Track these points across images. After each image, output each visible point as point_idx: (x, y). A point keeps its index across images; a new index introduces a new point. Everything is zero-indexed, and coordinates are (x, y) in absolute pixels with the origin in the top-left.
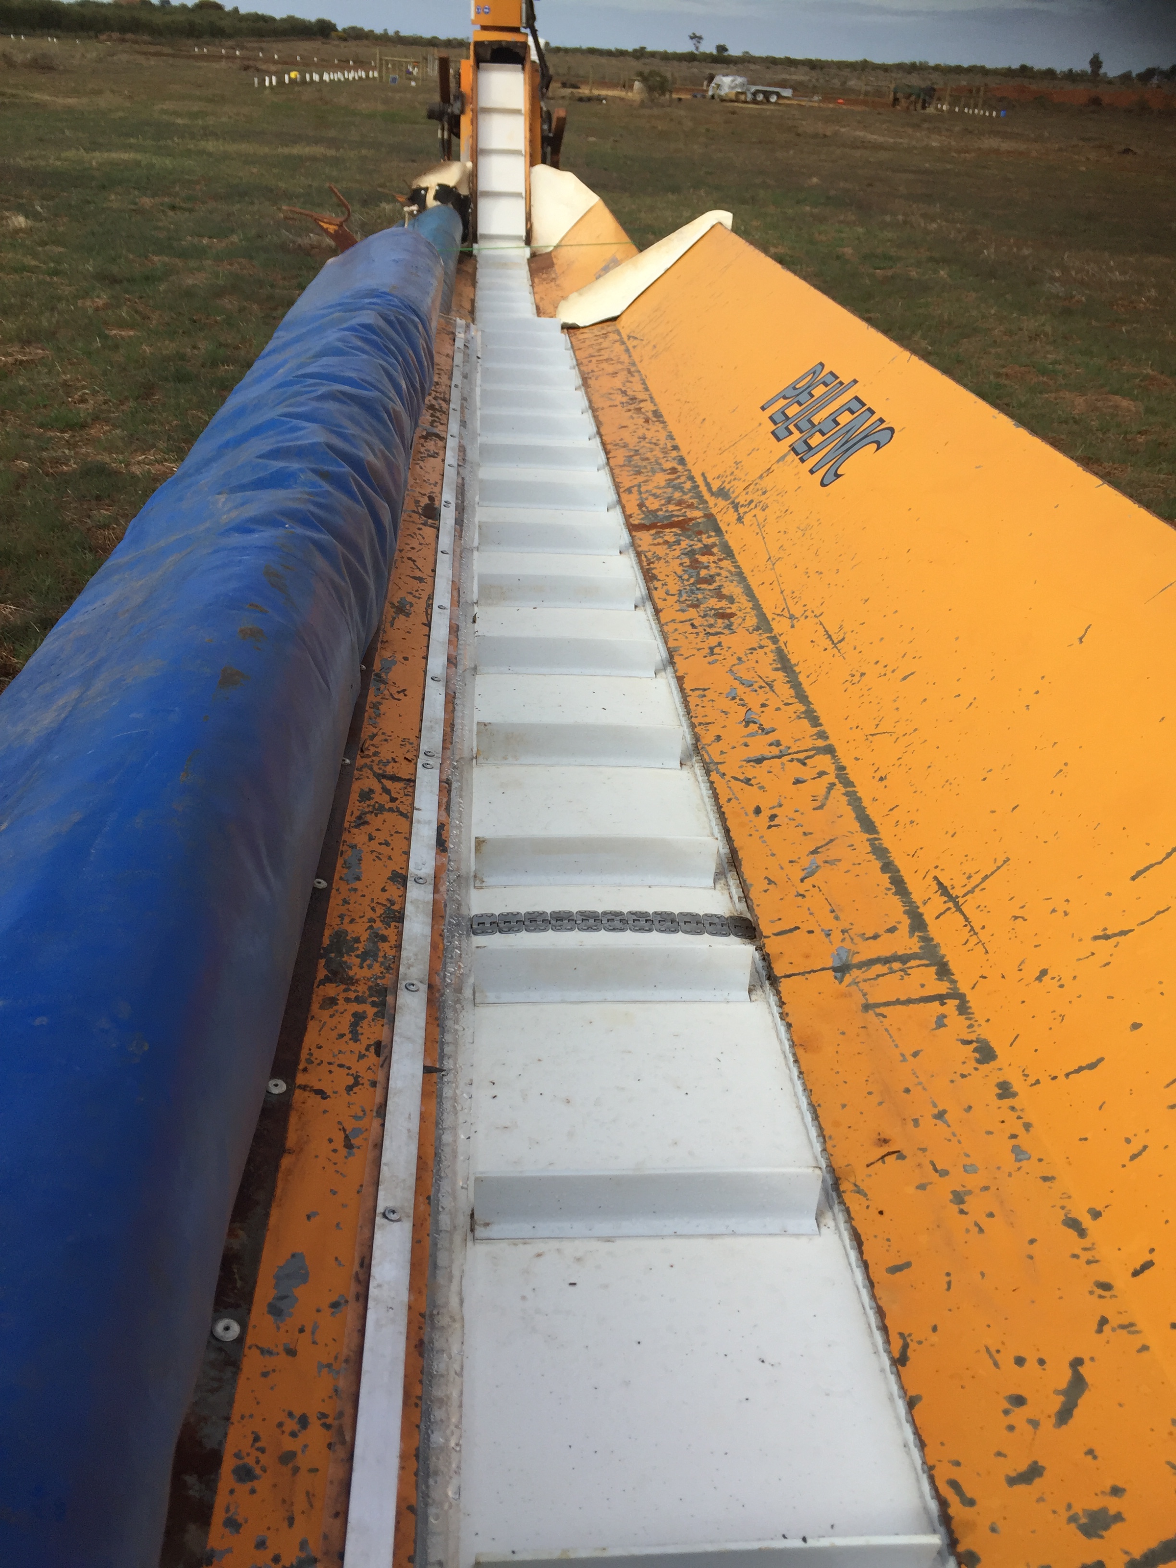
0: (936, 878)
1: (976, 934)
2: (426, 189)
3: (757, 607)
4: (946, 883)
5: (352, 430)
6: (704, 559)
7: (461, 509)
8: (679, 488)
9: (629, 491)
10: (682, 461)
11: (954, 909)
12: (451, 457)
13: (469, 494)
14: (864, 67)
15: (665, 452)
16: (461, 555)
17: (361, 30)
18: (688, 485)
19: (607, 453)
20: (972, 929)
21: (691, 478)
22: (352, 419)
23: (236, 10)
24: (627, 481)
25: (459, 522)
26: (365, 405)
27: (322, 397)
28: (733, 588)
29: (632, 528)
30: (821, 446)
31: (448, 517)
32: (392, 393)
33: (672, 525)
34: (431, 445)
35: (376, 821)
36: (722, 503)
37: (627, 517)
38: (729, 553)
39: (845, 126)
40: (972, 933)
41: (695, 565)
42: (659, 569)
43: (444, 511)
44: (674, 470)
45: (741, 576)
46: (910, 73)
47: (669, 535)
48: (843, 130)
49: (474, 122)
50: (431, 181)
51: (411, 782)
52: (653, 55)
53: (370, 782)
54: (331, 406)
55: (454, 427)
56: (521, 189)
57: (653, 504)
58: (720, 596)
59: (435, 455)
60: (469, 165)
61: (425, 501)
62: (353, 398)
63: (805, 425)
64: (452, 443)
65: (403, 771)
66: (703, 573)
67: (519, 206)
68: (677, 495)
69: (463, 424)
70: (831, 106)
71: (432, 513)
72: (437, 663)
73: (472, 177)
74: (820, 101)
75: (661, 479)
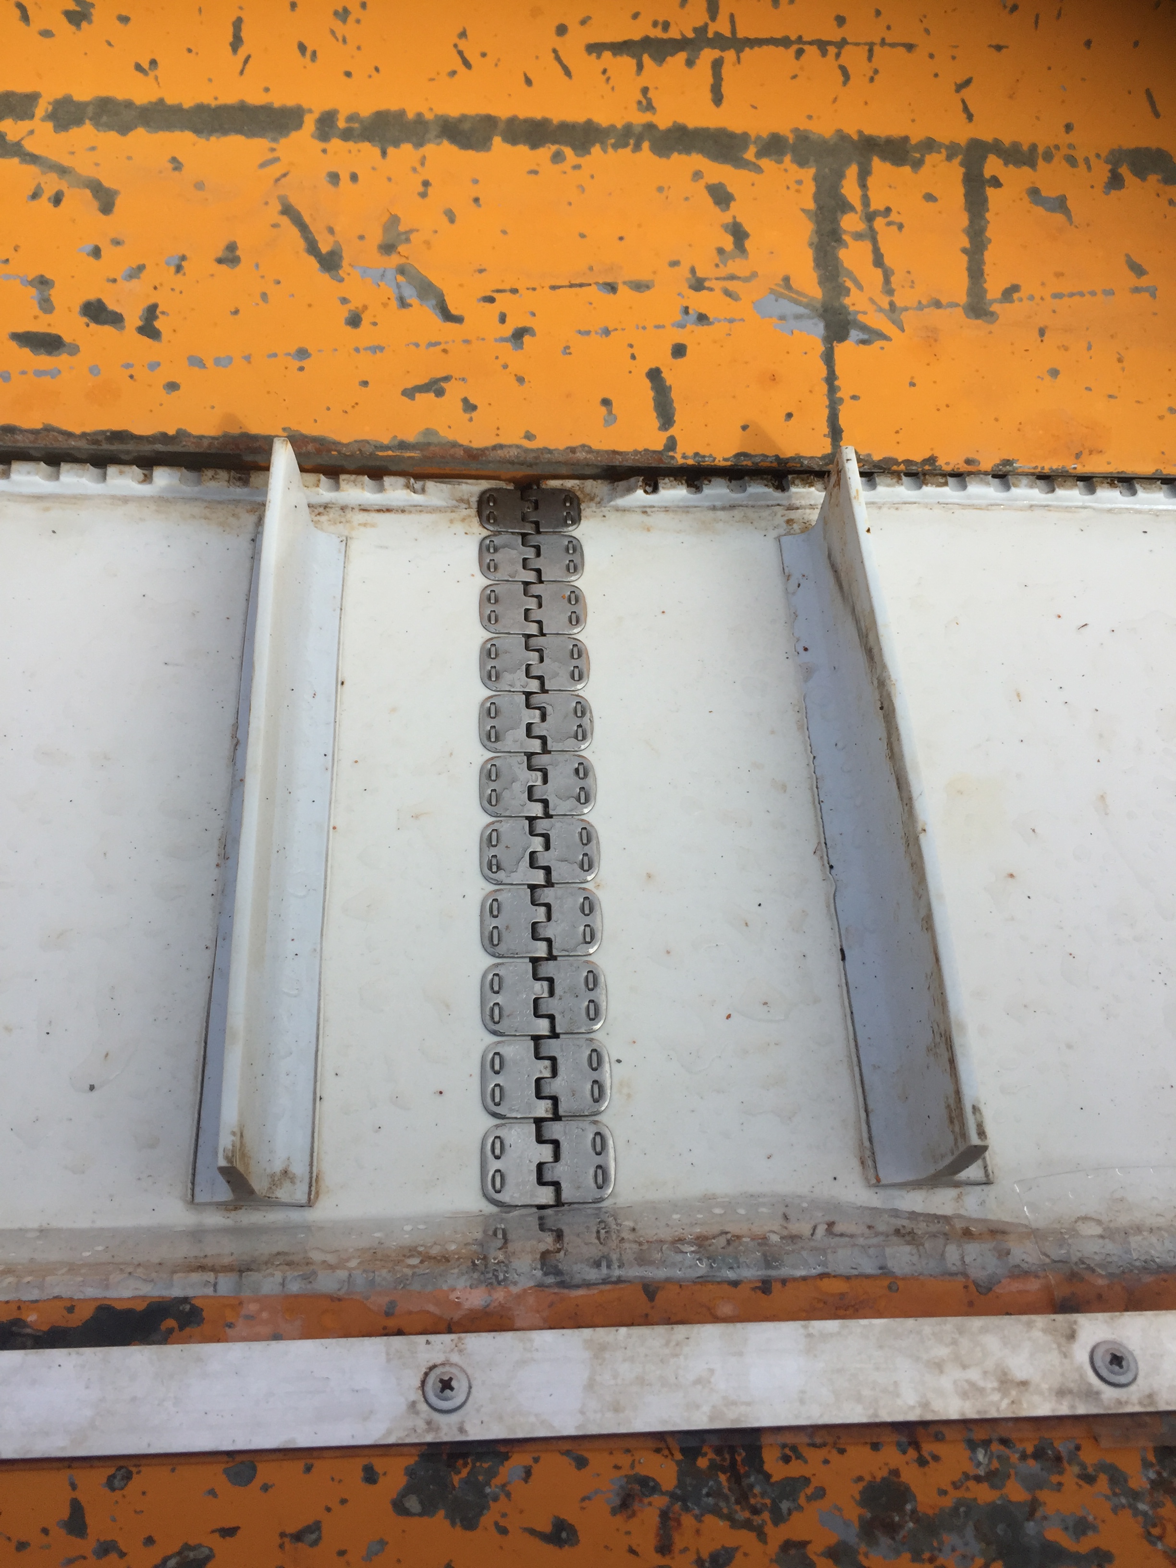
0: (595, 49)
1: (842, 43)
4: (636, 32)
11: (730, 56)
20: (822, 46)
40: (832, 50)
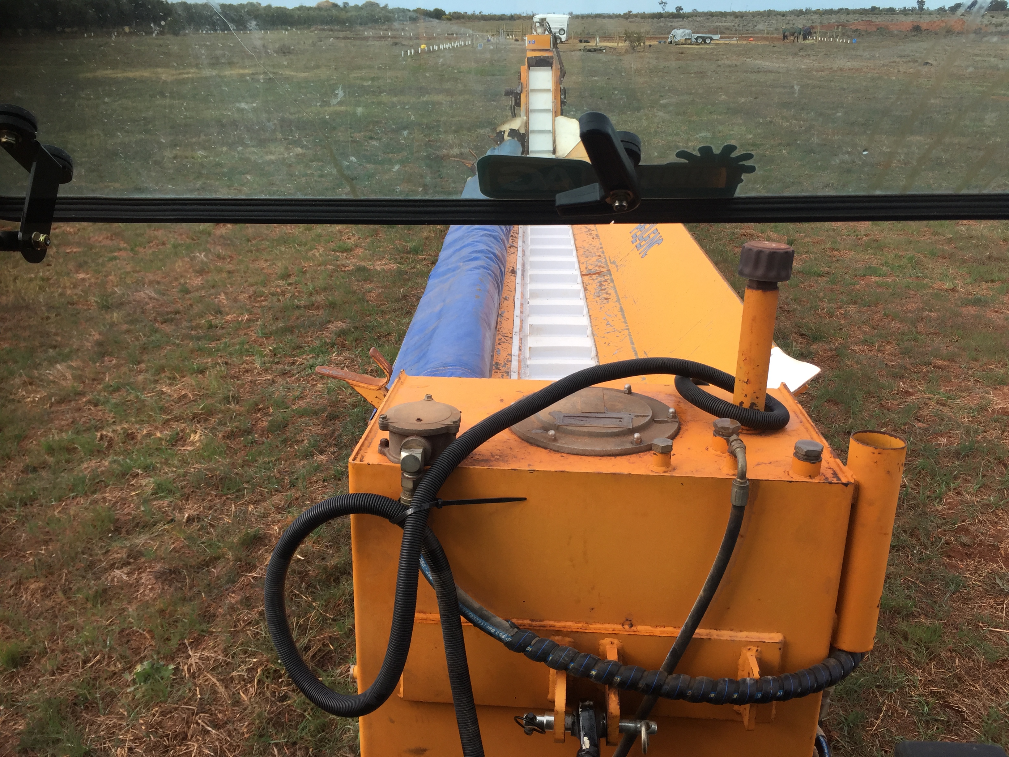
2: (504, 131)
3: (617, 296)
5: (492, 245)
6: (604, 284)
7: (523, 271)
8: (600, 262)
9: (583, 263)
10: (603, 252)
12: (520, 253)
13: (526, 266)
14: (769, 14)
15: (598, 249)
16: (524, 285)
17: (460, 13)
18: (604, 260)
19: (577, 250)
21: (605, 258)
22: (491, 242)
23: (386, 6)
24: (583, 259)
25: (523, 275)
26: (495, 237)
27: (482, 236)
28: (611, 291)
29: (582, 275)
30: (644, 245)
31: (519, 273)
32: (501, 233)
33: (595, 274)
34: (512, 250)
35: (503, 345)
36: (613, 266)
37: (581, 272)
38: (612, 281)
39: (750, 58)
41: (601, 285)
42: (589, 287)
43: (518, 272)
44: (600, 256)
45: (615, 288)
46: (798, 16)
47: (594, 277)
48: (748, 60)
49: (527, 96)
50: (506, 128)
51: (511, 338)
52: (636, 16)
53: (500, 337)
54: (485, 238)
55: (520, 243)
56: (550, 128)
57: (590, 267)
58: (607, 293)
59: (514, 253)
60: (525, 118)
61: (511, 268)
62: (490, 235)
63: (641, 238)
64: (520, 249)
65: (510, 335)
66: (603, 287)
67: (549, 138)
68: (599, 264)
69: (524, 242)
70: (745, 42)
71: (513, 272)
72: (517, 312)
73: (527, 124)
74: (737, 41)
75: (595, 258)
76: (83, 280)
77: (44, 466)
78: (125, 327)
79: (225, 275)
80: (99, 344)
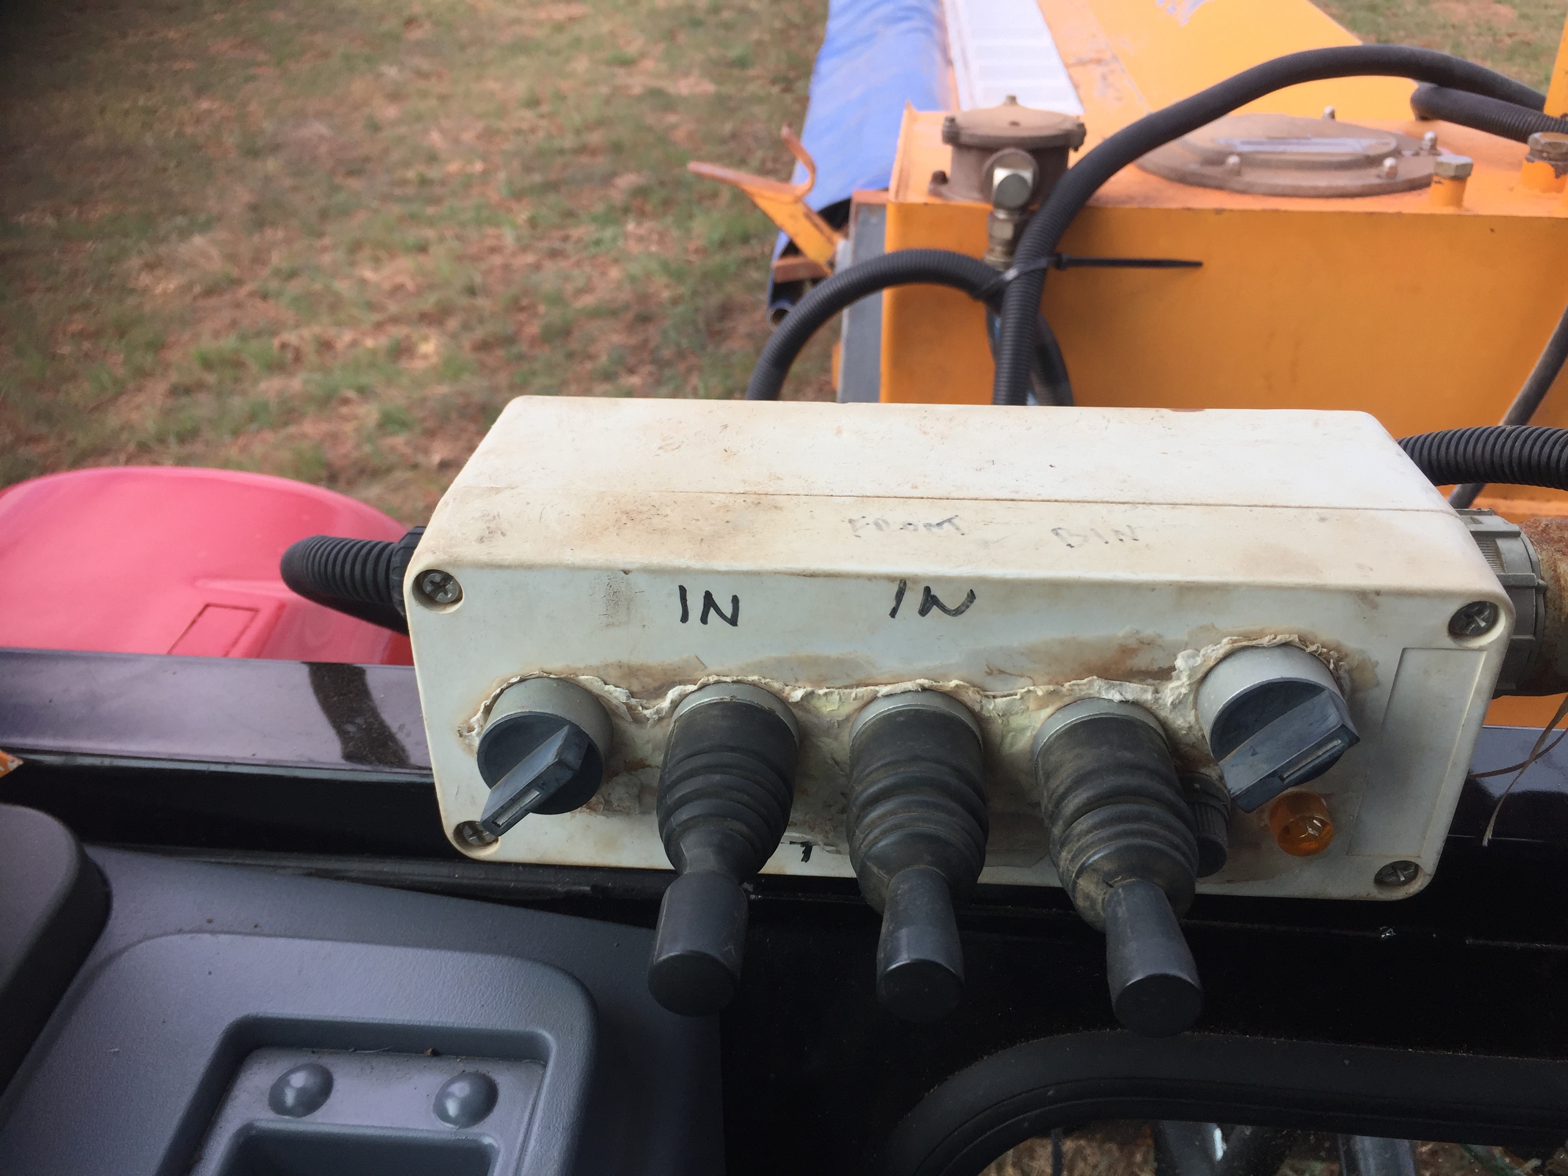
6: (1110, 76)
8: (1097, 44)
33: (1091, 62)
41: (1104, 79)
44: (1094, 35)
47: (1090, 67)
68: (1095, 48)
76: (210, 112)
77: (201, 386)
78: (288, 182)
79: (433, 102)
80: (254, 208)
